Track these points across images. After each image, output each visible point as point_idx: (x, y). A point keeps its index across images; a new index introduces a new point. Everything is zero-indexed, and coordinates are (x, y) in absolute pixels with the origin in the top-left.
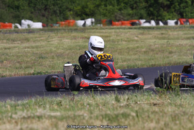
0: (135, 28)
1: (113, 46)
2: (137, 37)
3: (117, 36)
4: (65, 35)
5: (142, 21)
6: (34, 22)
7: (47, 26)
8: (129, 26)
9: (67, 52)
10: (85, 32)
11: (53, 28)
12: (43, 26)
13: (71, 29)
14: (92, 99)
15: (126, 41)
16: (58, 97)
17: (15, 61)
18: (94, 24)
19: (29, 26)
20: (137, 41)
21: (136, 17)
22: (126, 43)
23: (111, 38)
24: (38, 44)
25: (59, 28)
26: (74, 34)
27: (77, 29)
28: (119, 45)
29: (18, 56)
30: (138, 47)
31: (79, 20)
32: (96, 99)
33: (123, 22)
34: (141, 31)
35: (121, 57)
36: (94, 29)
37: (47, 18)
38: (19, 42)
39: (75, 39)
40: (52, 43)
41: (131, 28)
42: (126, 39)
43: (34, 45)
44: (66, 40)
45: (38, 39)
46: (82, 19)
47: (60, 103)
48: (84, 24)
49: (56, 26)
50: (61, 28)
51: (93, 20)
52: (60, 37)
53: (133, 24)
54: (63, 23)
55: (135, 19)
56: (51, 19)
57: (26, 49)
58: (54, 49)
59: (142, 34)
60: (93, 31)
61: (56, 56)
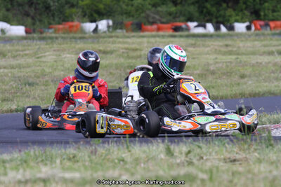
0: (181, 36)
4: (64, 46)
5: (192, 24)
6: (11, 25)
7: (34, 31)
8: (171, 33)
10: (98, 42)
11: (44, 35)
12: (27, 32)
13: (75, 38)
14: (126, 151)
16: (70, 147)
18: (111, 30)
19: (3, 31)
21: (182, 18)
23: (143, 52)
24: (22, 61)
25: (53, 35)
26: (80, 45)
27: (83, 37)
31: (85, 22)
32: (133, 151)
33: (160, 25)
34: (191, 41)
36: (111, 37)
37: (33, 18)
40: (44, 59)
43: (14, 62)
44: (68, 55)
45: (21, 53)
46: (93, 21)
47: (74, 157)
48: (96, 30)
49: (50, 33)
50: (57, 35)
51: (111, 23)
52: (58, 50)
53: (176, 29)
54: (61, 26)
55: (180, 21)
56: (41, 21)
57: (2, 70)
58: (47, 70)
59: (194, 46)
60: (111, 40)
61: (52, 81)
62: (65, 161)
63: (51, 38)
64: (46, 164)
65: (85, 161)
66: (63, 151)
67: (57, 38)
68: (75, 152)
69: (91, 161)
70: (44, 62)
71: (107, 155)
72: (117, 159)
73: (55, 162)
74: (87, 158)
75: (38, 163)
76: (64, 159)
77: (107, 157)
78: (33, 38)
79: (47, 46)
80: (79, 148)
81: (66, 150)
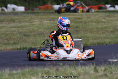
0: (102, 12)
1: (85, 27)
2: (104, 19)
3: (88, 18)
4: (44, 17)
5: (108, 6)
6: (18, 6)
7: (29, 9)
8: (97, 10)
9: (47, 31)
11: (34, 11)
12: (25, 9)
14: (74, 69)
15: (95, 22)
16: (46, 67)
17: (4, 39)
19: (14, 9)
20: (105, 22)
21: (103, 3)
22: (96, 24)
23: (83, 20)
24: (23, 24)
25: (39, 11)
26: (52, 16)
28: (90, 25)
29: (6, 34)
30: (106, 27)
31: (55, 4)
32: (78, 69)
33: (92, 6)
34: (107, 14)
35: (92, 36)
37: (29, 3)
38: (7, 23)
39: (53, 20)
40: (34, 23)
41: (99, 12)
42: (95, 21)
43: (19, 25)
44: (46, 21)
45: (23, 20)
46: (58, 4)
47: (48, 72)
50: (40, 11)
52: (41, 19)
53: (100, 8)
54: (43, 7)
55: (102, 4)
56: (32, 4)
57: (13, 29)
58: (36, 29)
59: (109, 16)
60: (67, 14)
61: (38, 34)
62: (44, 74)
63: (37, 13)
64: (34, 76)
65: (54, 74)
66: (43, 69)
67: (40, 13)
68: (49, 70)
69: (57, 74)
70: (34, 25)
71: (64, 71)
72: (69, 73)
74: (55, 73)
75: (30, 75)
76: (43, 73)
78: (28, 13)
79: (36, 17)
80: (50, 68)
81: (44, 69)
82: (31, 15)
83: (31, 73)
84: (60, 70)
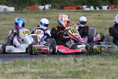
0: (80, 12)
4: (31, 16)
5: (84, 7)
6: (9, 7)
7: (18, 10)
8: (75, 10)
10: (45, 14)
11: (22, 11)
12: (15, 10)
13: (35, 12)
14: (57, 60)
15: (74, 20)
16: (33, 59)
18: (50, 9)
19: (5, 9)
22: (75, 22)
25: (26, 11)
26: (38, 15)
27: (39, 12)
31: (40, 5)
32: (60, 60)
33: (71, 7)
34: (84, 14)
36: (50, 12)
37: (18, 4)
39: (39, 19)
41: (77, 12)
43: (10, 23)
44: (32, 20)
46: (43, 5)
47: (35, 63)
48: (44, 9)
49: (25, 10)
50: (28, 11)
51: (50, 6)
52: (28, 18)
53: (78, 8)
54: (29, 7)
55: (79, 5)
56: (21, 5)
57: (5, 26)
60: (51, 13)
62: (32, 64)
64: (24, 66)
65: (40, 64)
67: (28, 12)
68: (35, 61)
69: (42, 65)
72: (53, 63)
73: (27, 65)
77: (49, 63)
78: (18, 13)
79: (24, 16)
80: (37, 59)
81: (31, 60)
82: (20, 14)
83: (21, 64)
84: (45, 61)
